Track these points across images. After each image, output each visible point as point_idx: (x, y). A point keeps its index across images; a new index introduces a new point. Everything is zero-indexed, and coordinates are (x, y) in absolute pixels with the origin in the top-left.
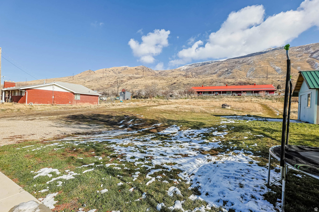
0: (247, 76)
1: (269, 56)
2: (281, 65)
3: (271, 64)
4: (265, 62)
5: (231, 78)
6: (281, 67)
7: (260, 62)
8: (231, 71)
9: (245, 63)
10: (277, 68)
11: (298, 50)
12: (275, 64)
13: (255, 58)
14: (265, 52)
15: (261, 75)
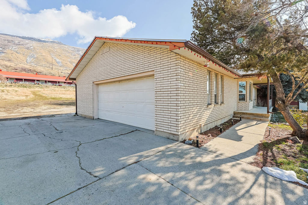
0: (28, 62)
1: (49, 47)
2: (61, 59)
3: (52, 55)
4: (46, 51)
5: (6, 61)
6: (61, 60)
7: (41, 49)
8: (4, 51)
9: (23, 46)
10: (58, 60)
11: (72, 49)
12: (56, 56)
13: (34, 44)
14: (44, 41)
15: (43, 63)
